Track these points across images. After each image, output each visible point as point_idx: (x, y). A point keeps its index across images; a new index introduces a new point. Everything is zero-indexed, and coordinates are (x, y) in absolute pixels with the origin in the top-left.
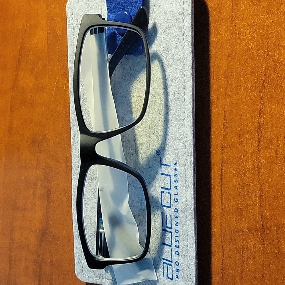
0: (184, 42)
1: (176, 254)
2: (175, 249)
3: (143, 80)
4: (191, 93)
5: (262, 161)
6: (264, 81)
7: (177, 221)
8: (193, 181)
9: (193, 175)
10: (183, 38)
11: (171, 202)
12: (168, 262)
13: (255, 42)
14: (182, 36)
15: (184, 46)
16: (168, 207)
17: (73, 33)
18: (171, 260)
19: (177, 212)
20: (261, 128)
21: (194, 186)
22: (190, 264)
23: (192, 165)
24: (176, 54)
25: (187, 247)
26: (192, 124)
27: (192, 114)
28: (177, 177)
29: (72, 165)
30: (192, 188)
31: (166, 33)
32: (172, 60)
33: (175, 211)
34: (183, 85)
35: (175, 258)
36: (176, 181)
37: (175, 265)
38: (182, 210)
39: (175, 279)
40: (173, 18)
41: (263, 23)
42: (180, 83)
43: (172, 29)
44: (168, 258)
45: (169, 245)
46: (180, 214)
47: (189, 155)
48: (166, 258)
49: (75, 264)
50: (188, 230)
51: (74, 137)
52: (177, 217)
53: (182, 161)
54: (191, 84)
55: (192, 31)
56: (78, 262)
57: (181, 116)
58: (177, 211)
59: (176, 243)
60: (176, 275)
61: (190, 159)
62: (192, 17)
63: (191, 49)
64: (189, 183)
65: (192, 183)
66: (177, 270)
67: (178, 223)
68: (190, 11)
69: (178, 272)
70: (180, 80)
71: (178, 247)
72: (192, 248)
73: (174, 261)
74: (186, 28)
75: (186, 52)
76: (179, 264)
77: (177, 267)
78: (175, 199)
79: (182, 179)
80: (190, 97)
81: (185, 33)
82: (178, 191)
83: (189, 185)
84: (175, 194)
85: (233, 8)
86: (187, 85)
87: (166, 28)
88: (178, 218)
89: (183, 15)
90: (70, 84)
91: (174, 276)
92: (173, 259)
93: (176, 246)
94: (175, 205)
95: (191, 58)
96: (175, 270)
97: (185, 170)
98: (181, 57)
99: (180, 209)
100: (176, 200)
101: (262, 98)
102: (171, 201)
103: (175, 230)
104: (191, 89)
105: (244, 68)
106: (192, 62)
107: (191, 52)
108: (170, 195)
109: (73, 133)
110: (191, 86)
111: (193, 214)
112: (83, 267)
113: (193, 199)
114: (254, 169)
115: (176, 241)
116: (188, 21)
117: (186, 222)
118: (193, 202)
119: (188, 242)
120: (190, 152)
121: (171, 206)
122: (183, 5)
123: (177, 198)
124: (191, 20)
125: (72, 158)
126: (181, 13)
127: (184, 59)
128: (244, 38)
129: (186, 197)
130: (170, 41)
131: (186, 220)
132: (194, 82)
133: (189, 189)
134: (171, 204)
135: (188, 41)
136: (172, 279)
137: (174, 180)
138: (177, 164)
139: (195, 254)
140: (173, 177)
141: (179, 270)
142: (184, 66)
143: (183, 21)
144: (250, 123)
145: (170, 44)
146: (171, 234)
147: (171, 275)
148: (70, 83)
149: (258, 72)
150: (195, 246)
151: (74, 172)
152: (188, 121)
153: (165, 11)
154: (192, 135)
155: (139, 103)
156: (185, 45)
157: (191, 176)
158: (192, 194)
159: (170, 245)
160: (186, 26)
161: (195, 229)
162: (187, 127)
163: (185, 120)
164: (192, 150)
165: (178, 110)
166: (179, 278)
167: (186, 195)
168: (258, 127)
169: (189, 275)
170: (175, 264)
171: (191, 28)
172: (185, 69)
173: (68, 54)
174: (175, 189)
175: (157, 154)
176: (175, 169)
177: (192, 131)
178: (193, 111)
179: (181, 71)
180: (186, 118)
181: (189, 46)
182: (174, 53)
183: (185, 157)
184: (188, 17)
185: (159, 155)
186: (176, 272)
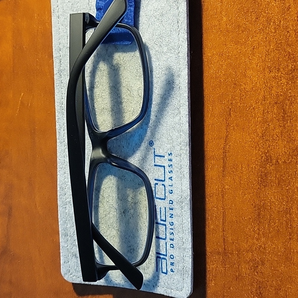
0: (179, 29)
1: (171, 247)
2: (169, 242)
3: (134, 69)
4: (187, 82)
7: (172, 213)
8: (188, 171)
9: (189, 165)
10: (177, 25)
11: (165, 194)
12: (162, 257)
14: (177, 24)
16: (162, 199)
17: (59, 21)
18: (165, 254)
19: (172, 204)
21: (190, 176)
22: (186, 256)
23: (188, 155)
24: (171, 42)
25: (183, 239)
26: (187, 113)
27: (187, 102)
28: (172, 168)
29: (58, 159)
30: (188, 178)
31: (160, 20)
32: (166, 48)
33: (170, 203)
34: (178, 73)
35: (170, 251)
36: (171, 172)
37: (170, 259)
38: (177, 201)
39: (170, 273)
40: (167, 5)
42: (175, 71)
43: (166, 16)
44: (163, 252)
45: (163, 238)
46: (175, 206)
47: (184, 145)
48: (160, 253)
50: (183, 221)
51: (59, 130)
52: (172, 208)
53: (177, 151)
54: (187, 72)
55: (187, 18)
56: (65, 262)
57: (176, 105)
58: (171, 202)
59: (170, 235)
60: (171, 269)
61: (186, 149)
62: (187, 4)
63: (186, 36)
64: (184, 173)
65: (188, 173)
66: (172, 264)
67: (172, 215)
69: (172, 266)
70: (175, 68)
71: (173, 240)
72: (188, 240)
73: (168, 255)
74: (181, 15)
75: (181, 39)
76: (174, 257)
77: (172, 261)
78: (169, 190)
79: (178, 170)
80: (185, 86)
81: (180, 20)
82: (173, 182)
83: (185, 175)
84: (169, 185)
86: (182, 73)
87: (159, 16)
88: (172, 210)
89: (178, 2)
90: (55, 75)
91: (169, 270)
92: (167, 253)
93: (171, 239)
94: (169, 197)
95: (187, 46)
96: (170, 263)
97: (180, 160)
98: (176, 45)
99: (175, 200)
100: (171, 191)
102: (165, 192)
104: (187, 77)
106: (188, 49)
107: (186, 39)
108: (165, 186)
109: (59, 126)
110: (187, 74)
111: (189, 204)
113: (189, 189)
115: (171, 233)
116: (183, 8)
117: (182, 214)
118: (189, 193)
119: (183, 234)
120: (186, 141)
121: (165, 198)
123: (172, 189)
124: (186, 7)
125: (58, 152)
127: (179, 47)
129: (182, 188)
130: (164, 28)
131: (181, 211)
132: (189, 71)
133: (185, 179)
134: (165, 196)
135: (184, 28)
136: (166, 273)
137: (169, 171)
138: (172, 154)
139: (191, 245)
140: (168, 167)
141: (173, 263)
142: (179, 54)
143: (178, 8)
145: (164, 31)
146: (166, 227)
147: (166, 269)
150: (190, 237)
151: (59, 167)
152: (183, 109)
154: (188, 124)
155: (129, 93)
156: (180, 32)
157: (186, 166)
158: (188, 185)
159: (165, 238)
160: (181, 13)
161: (191, 221)
162: (182, 117)
163: (180, 109)
164: (187, 139)
165: (173, 99)
166: (174, 272)
167: (182, 186)
169: (184, 268)
170: (170, 257)
171: (186, 15)
172: (180, 57)
173: (53, 43)
174: (170, 180)
176: (169, 160)
177: (188, 120)
178: (188, 100)
179: (175, 60)
180: (181, 107)
181: (184, 34)
182: (168, 41)
183: (181, 147)
184: (183, 4)
185: (152, 146)
186: (171, 266)
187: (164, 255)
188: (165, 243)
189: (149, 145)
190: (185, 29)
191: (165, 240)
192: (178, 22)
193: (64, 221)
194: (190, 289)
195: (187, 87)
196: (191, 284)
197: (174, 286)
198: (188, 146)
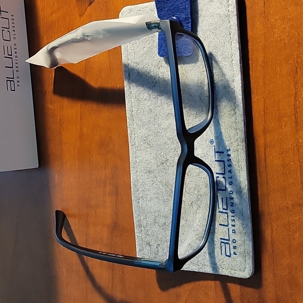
0: (231, 40)
1: (233, 232)
4: (241, 85)
5: (300, 141)
6: (297, 67)
8: (245, 164)
9: (245, 159)
10: (230, 37)
12: (225, 241)
13: (286, 33)
14: (229, 35)
15: (231, 44)
20: (297, 111)
21: (247, 168)
22: (247, 240)
23: (245, 150)
24: (224, 52)
26: (242, 113)
27: (242, 104)
30: (245, 170)
31: (214, 34)
34: (233, 78)
38: (237, 191)
39: (233, 255)
40: (220, 20)
41: (292, 15)
42: (230, 77)
43: (220, 29)
45: (226, 225)
46: (235, 195)
47: (241, 141)
48: (224, 238)
49: (137, 252)
53: (235, 147)
54: (240, 77)
55: (238, 30)
56: (140, 250)
59: (232, 222)
60: (234, 252)
61: (242, 144)
62: (237, 17)
63: (238, 46)
65: (245, 166)
68: (235, 13)
70: (229, 75)
72: (248, 225)
73: (231, 240)
74: (232, 27)
75: (234, 49)
76: (236, 242)
77: (234, 245)
79: (236, 163)
80: (239, 89)
81: (232, 32)
83: (242, 168)
85: (265, 4)
86: (236, 78)
87: (213, 29)
89: (229, 17)
91: (232, 253)
92: (230, 238)
95: (239, 54)
96: (233, 247)
97: (238, 155)
98: (229, 54)
99: (235, 190)
100: (231, 183)
101: (296, 83)
103: (231, 211)
104: (240, 82)
105: (278, 58)
106: (240, 57)
107: (238, 48)
109: (130, 131)
110: (240, 79)
111: (247, 194)
112: (144, 255)
113: (246, 180)
114: (294, 149)
115: (232, 220)
116: (234, 21)
117: (241, 202)
118: (247, 183)
120: (242, 138)
122: (229, 7)
124: (237, 21)
125: (130, 154)
126: (227, 15)
127: (232, 56)
128: (276, 30)
130: (218, 40)
132: (242, 76)
133: (243, 172)
136: (229, 256)
139: (251, 230)
140: (227, 162)
142: (233, 62)
143: (230, 22)
144: (287, 107)
145: (218, 43)
147: (229, 253)
148: (125, 86)
149: (291, 60)
150: (250, 223)
152: (238, 110)
153: (212, 14)
154: (243, 123)
157: (244, 160)
158: (246, 176)
161: (250, 208)
163: (236, 110)
164: (243, 136)
167: (240, 177)
168: (294, 109)
169: (246, 251)
171: (237, 27)
172: (234, 65)
175: (210, 143)
177: (243, 119)
178: (243, 101)
179: (230, 67)
180: (236, 108)
181: (235, 43)
182: (223, 51)
183: (238, 143)
184: (234, 18)
185: (212, 144)
186: (234, 249)
187: (227, 240)
188: (228, 229)
189: (209, 143)
190: (236, 40)
191: (228, 226)
192: (230, 34)
193: (138, 214)
194: (252, 269)
195: (241, 90)
196: (253, 265)
197: (237, 268)
198: (244, 141)
